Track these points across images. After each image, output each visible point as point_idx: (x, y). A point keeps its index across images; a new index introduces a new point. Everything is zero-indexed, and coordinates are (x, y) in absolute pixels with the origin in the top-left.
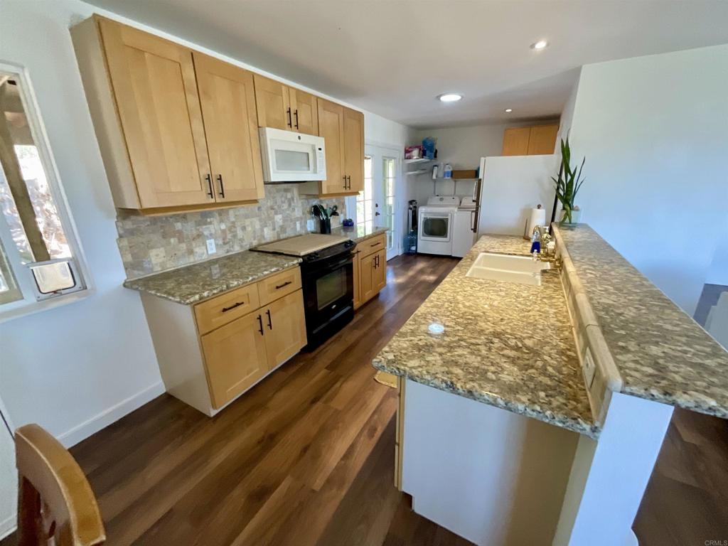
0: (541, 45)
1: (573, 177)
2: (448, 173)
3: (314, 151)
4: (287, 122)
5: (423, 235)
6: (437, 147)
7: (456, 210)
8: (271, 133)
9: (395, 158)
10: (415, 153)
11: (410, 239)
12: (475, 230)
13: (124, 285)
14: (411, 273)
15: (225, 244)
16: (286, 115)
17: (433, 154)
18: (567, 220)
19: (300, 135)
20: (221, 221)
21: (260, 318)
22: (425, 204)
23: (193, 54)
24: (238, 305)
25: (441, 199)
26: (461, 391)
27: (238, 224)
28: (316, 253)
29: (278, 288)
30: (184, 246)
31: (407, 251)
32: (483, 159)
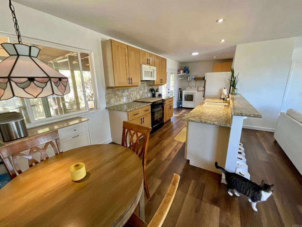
0: (223, 41)
1: (235, 79)
2: (193, 78)
3: (153, 71)
4: (147, 62)
5: (184, 101)
6: (189, 69)
7: (196, 91)
8: (144, 66)
9: (174, 73)
10: (182, 71)
11: (180, 102)
12: (204, 96)
13: (106, 108)
14: (181, 113)
15: (128, 99)
16: (147, 61)
17: (188, 72)
18: (233, 92)
19: (150, 66)
20: (127, 92)
21: (141, 119)
22: (185, 89)
23: (128, 46)
24: (137, 114)
25: (191, 88)
26: (203, 122)
27: (131, 93)
28: (155, 102)
29: (145, 111)
30: (118, 98)
31: (179, 107)
32: (206, 73)
